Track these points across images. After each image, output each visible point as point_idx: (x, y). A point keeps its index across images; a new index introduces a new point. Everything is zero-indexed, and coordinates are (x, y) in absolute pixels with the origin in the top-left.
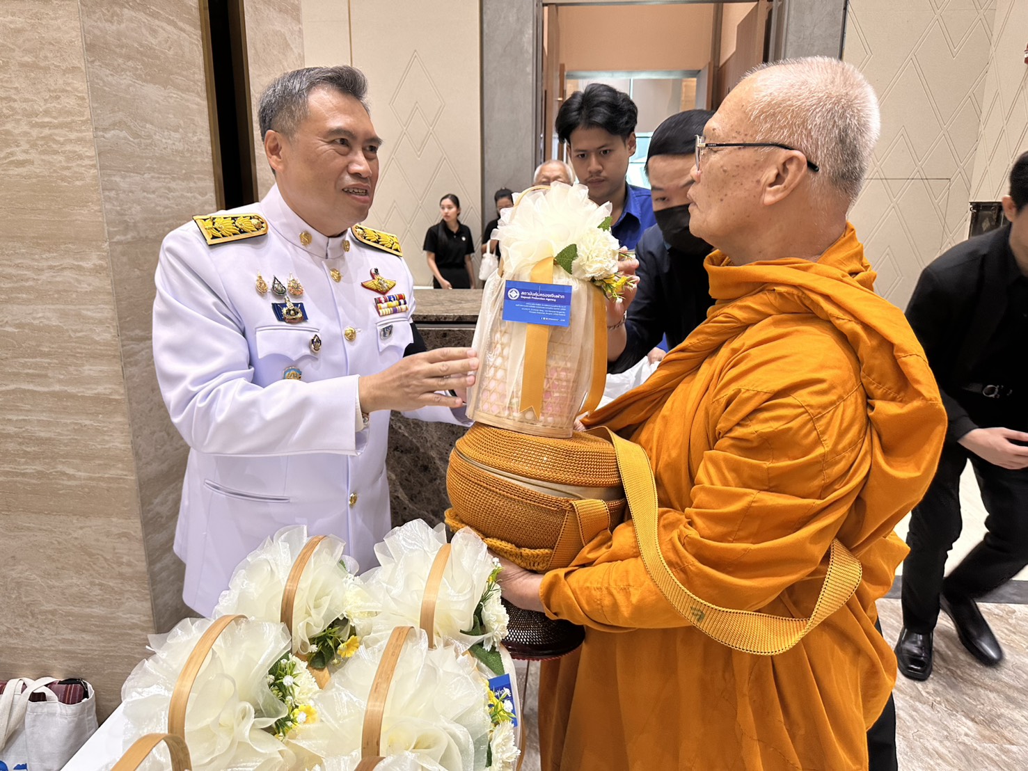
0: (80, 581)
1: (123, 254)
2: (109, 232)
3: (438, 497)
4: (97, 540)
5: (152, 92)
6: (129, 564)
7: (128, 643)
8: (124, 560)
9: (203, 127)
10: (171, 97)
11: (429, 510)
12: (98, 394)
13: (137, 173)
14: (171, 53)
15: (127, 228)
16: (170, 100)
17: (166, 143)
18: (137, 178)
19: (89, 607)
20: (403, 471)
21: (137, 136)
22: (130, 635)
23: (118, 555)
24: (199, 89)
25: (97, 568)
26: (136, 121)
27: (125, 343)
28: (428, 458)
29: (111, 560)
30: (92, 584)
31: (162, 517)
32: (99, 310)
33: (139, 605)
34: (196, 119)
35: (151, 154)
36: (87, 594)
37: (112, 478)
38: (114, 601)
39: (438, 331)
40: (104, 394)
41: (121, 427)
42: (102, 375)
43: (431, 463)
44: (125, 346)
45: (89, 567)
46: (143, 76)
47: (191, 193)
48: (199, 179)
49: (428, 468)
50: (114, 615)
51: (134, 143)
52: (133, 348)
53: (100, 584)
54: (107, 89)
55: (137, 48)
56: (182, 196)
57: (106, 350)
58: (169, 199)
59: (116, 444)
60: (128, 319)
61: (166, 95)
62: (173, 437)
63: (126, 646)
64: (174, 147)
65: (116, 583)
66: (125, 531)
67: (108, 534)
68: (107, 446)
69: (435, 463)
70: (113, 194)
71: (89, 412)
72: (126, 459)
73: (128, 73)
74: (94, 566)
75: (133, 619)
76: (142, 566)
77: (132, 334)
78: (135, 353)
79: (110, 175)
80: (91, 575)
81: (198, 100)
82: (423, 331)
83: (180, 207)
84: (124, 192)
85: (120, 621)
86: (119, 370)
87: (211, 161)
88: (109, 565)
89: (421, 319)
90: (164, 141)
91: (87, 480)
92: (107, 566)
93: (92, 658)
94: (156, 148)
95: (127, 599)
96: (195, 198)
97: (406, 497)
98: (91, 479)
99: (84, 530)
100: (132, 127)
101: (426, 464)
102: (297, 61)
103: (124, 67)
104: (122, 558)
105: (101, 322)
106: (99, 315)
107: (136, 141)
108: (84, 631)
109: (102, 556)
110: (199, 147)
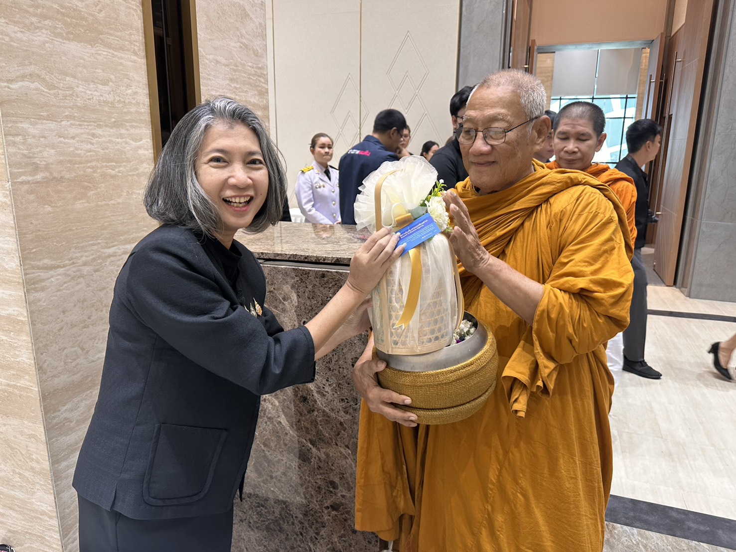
0: (6, 468)
1: (31, 192)
2: (11, 173)
3: (316, 428)
4: (15, 437)
5: (74, 48)
6: (38, 462)
7: (40, 526)
8: (34, 457)
9: (139, 82)
10: (100, 55)
11: (307, 439)
12: (10, 315)
13: (52, 120)
14: (102, 15)
15: (36, 169)
16: (98, 57)
17: (91, 94)
18: (52, 125)
19: (12, 490)
20: (285, 399)
21: (51, 87)
22: (40, 519)
23: (29, 452)
24: (136, 48)
25: (16, 460)
26: (52, 74)
27: (28, 271)
28: (307, 390)
29: (25, 456)
30: (14, 471)
31: (71, 422)
32: (6, 242)
33: (46, 496)
34: (131, 74)
35: (72, 104)
36: (11, 479)
37: (23, 387)
38: (29, 489)
39: (317, 271)
40: (14, 315)
41: (26, 344)
42: (11, 298)
43: (310, 395)
44: (28, 274)
45: (11, 458)
46: (65, 35)
47: (122, 139)
48: (132, 127)
49: (307, 399)
50: (30, 501)
51: (49, 93)
52: (39, 276)
53: (20, 474)
54: (15, 44)
55: (58, 9)
56: (110, 142)
57: (13, 277)
58: (92, 144)
59: (24, 359)
60: (34, 250)
61: (94, 52)
62: (87, 352)
63: (39, 527)
64: (101, 98)
65: (29, 475)
66: (33, 433)
67: (22, 433)
68: (18, 360)
69: (313, 395)
70: (19, 139)
71: (4, 329)
72: (31, 372)
73: (43, 31)
74: (15, 458)
75: (42, 507)
76: (46, 465)
77: (40, 263)
78: (43, 280)
79: (16, 122)
80: (13, 465)
81: (134, 58)
82: (304, 270)
83: (107, 151)
84: (34, 137)
85: (33, 506)
86: (21, 296)
87: (149, 111)
88: (24, 459)
89: (302, 259)
90: (88, 92)
91: (6, 385)
92: (23, 460)
93: (17, 531)
94: (78, 99)
95: (38, 489)
96: (126, 143)
97: (287, 423)
98: (8, 385)
99: (7, 427)
100: (47, 79)
101: (305, 395)
102: (257, 28)
103: (39, 25)
104: (33, 455)
105: (8, 253)
106: (6, 246)
107: (51, 92)
108: (11, 508)
109: (19, 450)
110: (134, 99)
